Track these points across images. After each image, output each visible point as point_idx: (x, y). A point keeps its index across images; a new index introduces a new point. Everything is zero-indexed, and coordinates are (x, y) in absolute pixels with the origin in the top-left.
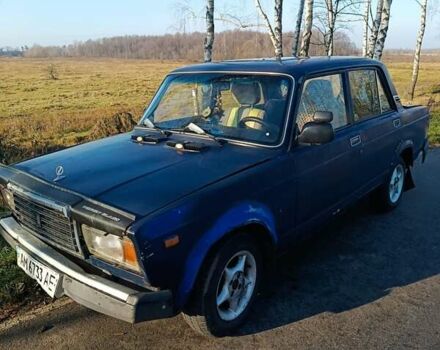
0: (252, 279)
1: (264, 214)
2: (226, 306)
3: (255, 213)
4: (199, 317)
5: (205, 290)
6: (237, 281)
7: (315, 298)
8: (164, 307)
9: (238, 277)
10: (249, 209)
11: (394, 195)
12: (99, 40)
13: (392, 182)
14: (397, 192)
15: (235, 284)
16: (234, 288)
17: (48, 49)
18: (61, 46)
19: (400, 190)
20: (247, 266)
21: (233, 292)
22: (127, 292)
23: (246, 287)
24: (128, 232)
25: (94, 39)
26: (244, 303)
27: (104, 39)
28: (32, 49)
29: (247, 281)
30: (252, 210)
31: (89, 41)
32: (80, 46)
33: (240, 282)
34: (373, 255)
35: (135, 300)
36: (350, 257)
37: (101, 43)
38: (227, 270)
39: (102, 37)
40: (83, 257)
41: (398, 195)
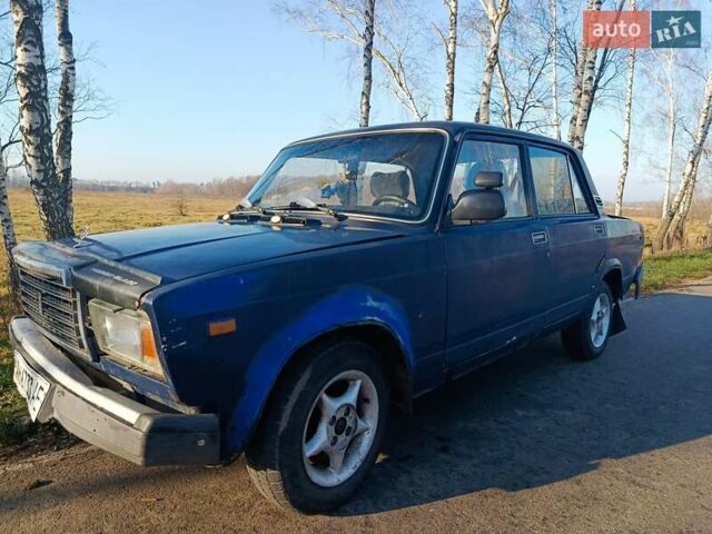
0: (370, 424)
1: (391, 314)
2: (322, 461)
3: (376, 308)
4: (270, 472)
5: (283, 424)
6: (343, 420)
7: (474, 466)
8: (202, 443)
9: (347, 414)
10: (366, 301)
11: (596, 338)
12: (241, 178)
13: (594, 317)
14: (600, 333)
15: (339, 426)
16: (338, 432)
17: (183, 186)
18: (199, 184)
19: (605, 331)
20: (362, 399)
21: (335, 439)
22: (138, 411)
23: (361, 434)
24: (143, 300)
25: (237, 176)
26: (356, 461)
27: (248, 178)
28: (166, 185)
29: (361, 424)
30: (371, 303)
31: (230, 180)
32: (220, 184)
33: (349, 423)
34: (568, 413)
35: (147, 423)
36: (533, 413)
37: (245, 181)
38: (325, 398)
39: (246, 175)
40: (90, 359)
41: (602, 339)
